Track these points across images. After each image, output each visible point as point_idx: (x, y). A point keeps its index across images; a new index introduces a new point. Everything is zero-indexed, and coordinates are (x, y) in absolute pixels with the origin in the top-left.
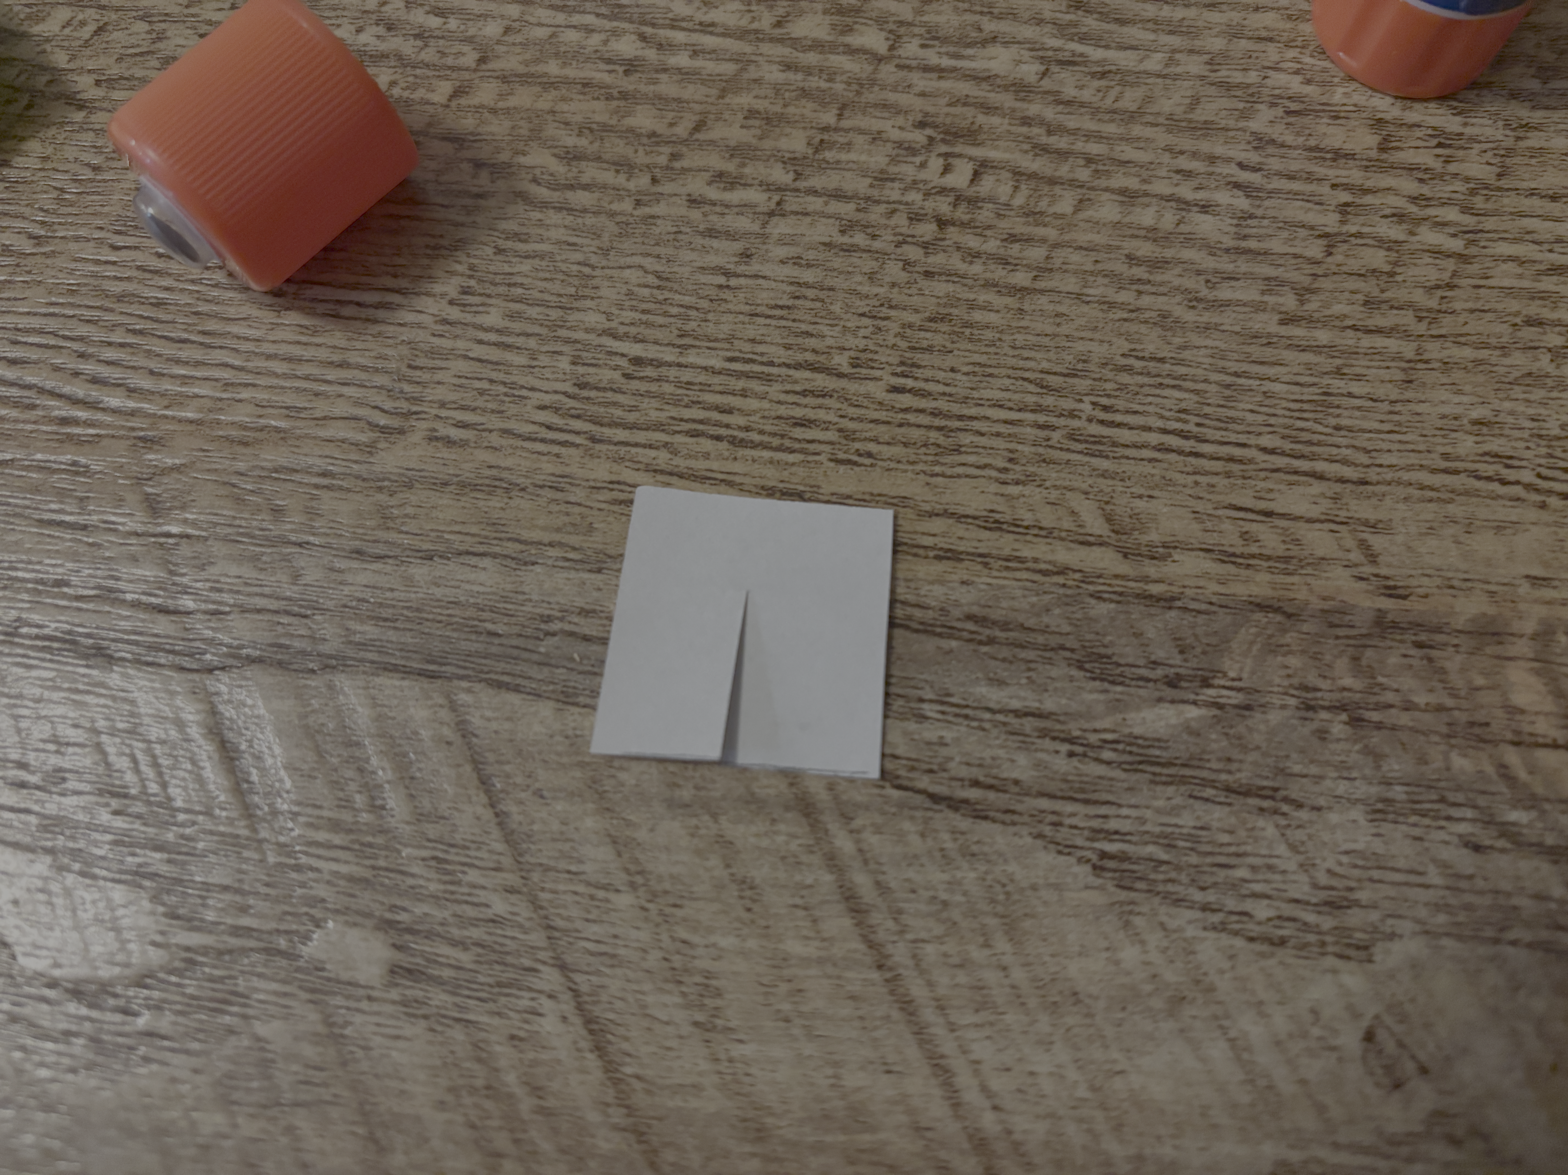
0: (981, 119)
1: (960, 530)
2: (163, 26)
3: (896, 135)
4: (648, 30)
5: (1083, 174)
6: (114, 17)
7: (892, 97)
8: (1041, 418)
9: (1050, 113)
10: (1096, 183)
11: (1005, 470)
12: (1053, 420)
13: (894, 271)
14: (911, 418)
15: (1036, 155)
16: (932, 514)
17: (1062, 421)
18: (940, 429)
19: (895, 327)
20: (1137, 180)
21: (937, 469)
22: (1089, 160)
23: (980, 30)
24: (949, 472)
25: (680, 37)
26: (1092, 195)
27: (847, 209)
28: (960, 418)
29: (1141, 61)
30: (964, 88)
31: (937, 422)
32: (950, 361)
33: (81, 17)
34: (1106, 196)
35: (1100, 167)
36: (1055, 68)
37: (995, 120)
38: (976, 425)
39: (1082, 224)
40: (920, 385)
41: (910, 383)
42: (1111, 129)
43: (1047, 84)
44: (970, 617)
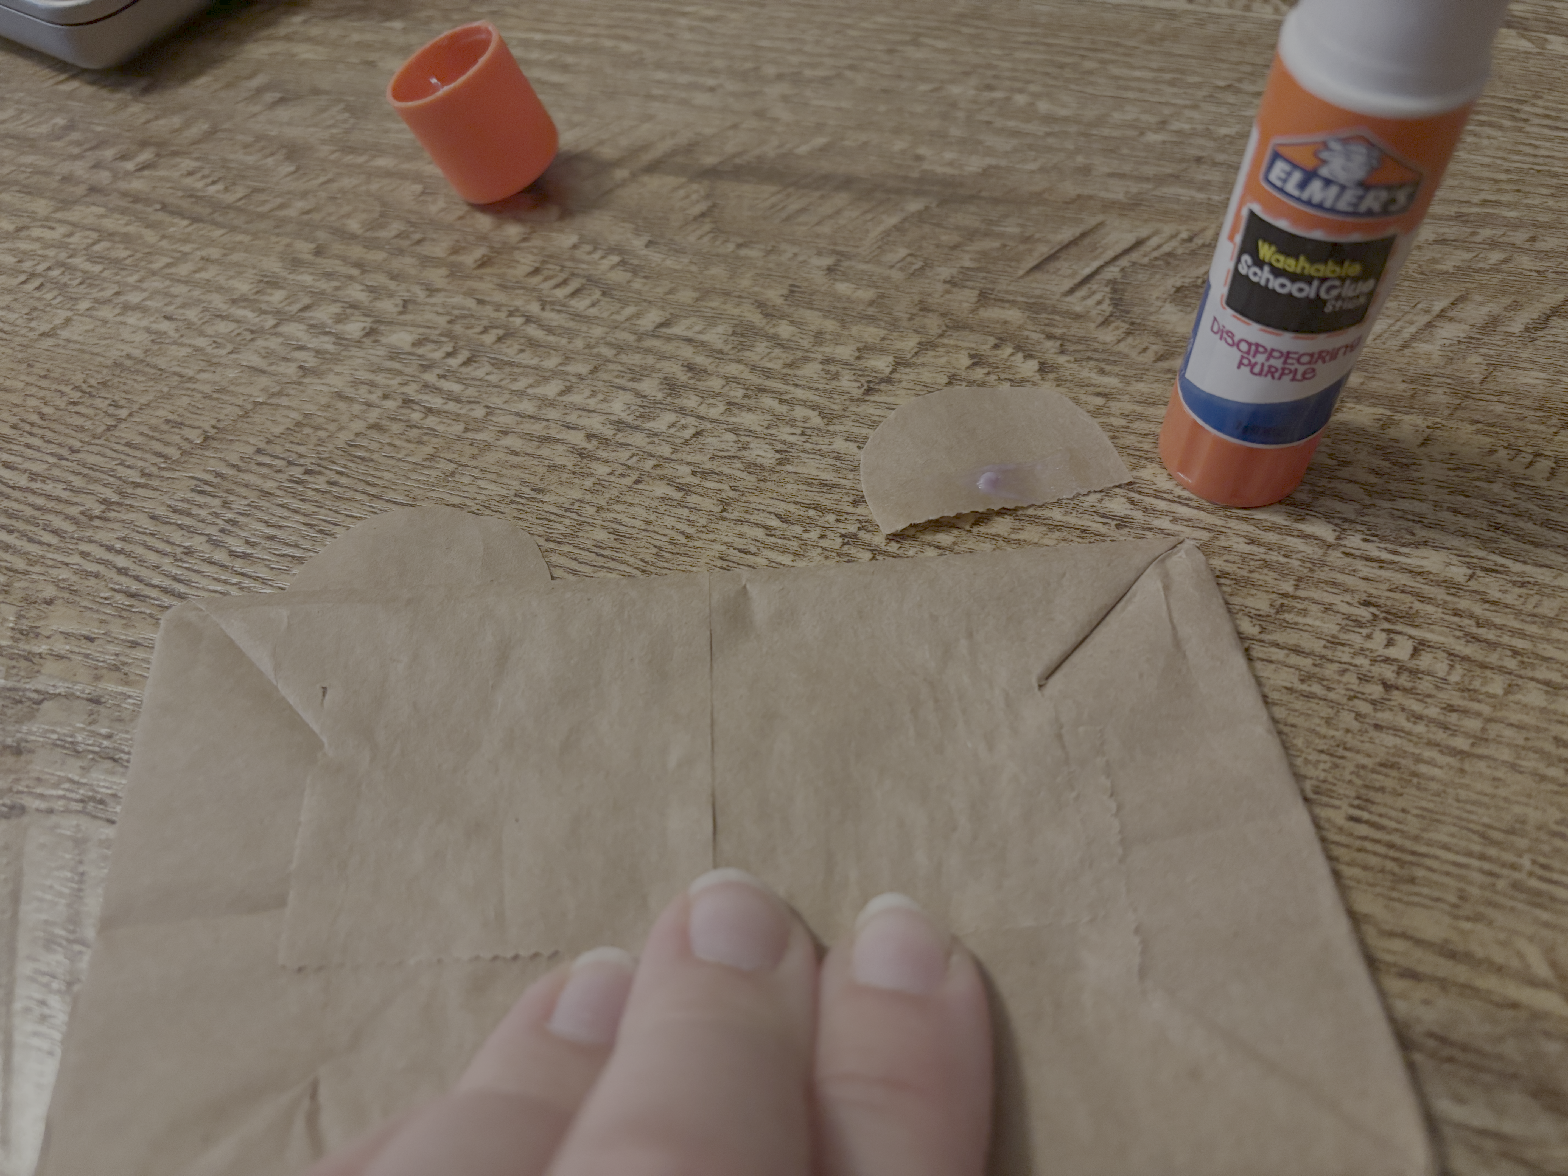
0: (1418, 606)
1: (1418, 953)
2: (748, 439)
3: (1345, 608)
4: (1136, 496)
5: (1511, 664)
6: (709, 426)
7: (1340, 578)
8: (1487, 866)
9: (1478, 609)
10: (1522, 672)
11: (1456, 906)
12: (1496, 869)
13: (1347, 719)
14: (1369, 846)
15: (1468, 641)
16: (1392, 934)
17: (1505, 872)
18: (1395, 860)
19: (1351, 767)
20: (1559, 674)
21: (1395, 894)
22: (1515, 653)
23: (1413, 534)
24: (1405, 898)
25: (1162, 505)
26: (1520, 682)
27: (1306, 663)
28: (1413, 853)
29: (1555, 578)
30: (1403, 579)
31: (1392, 853)
32: (1400, 803)
33: (683, 422)
34: (1532, 684)
35: (1526, 660)
36: (1479, 573)
37: (1430, 609)
38: (1428, 862)
39: (1512, 704)
40: (1375, 818)
41: (1365, 815)
42: (1533, 629)
43: (1473, 585)
44: (1431, 1035)
